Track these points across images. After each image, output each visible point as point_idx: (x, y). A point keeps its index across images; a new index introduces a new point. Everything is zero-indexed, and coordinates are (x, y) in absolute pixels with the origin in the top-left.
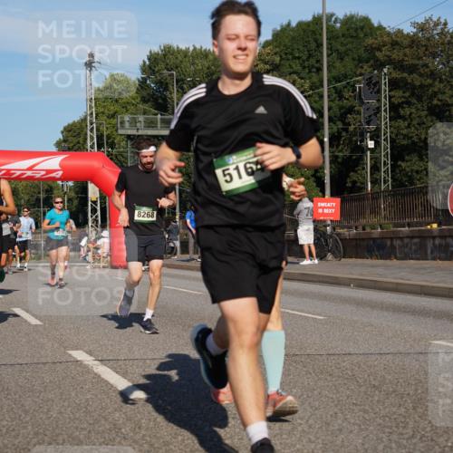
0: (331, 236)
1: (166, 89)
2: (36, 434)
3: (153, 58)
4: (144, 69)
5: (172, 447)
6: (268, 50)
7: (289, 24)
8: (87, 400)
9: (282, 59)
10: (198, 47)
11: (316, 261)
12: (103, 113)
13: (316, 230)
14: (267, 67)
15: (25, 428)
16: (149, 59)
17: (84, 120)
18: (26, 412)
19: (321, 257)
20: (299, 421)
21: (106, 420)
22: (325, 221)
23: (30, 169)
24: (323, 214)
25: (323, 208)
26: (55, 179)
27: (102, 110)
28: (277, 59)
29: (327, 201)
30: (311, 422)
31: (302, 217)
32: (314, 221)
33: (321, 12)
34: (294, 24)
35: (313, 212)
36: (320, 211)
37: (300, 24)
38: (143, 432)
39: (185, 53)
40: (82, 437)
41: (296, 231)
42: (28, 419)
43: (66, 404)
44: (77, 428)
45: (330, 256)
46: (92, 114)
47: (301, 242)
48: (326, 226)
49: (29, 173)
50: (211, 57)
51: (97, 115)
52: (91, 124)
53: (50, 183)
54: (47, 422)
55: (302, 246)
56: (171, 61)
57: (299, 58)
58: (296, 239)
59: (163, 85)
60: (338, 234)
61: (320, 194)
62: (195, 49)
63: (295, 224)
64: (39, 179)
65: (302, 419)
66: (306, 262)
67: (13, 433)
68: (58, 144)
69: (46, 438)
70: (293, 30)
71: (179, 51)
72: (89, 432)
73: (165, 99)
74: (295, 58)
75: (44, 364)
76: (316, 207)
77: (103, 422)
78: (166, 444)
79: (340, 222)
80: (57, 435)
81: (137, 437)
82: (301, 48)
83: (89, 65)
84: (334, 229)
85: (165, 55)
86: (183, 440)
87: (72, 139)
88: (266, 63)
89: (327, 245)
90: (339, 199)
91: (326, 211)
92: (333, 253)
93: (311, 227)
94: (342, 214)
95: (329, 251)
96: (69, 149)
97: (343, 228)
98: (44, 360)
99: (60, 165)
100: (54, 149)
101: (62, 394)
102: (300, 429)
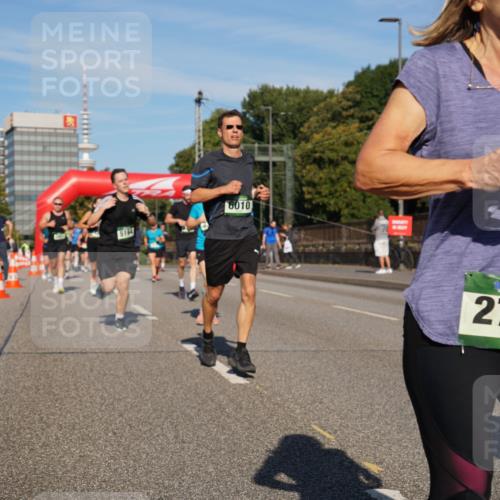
0: (403, 250)
1: (263, 121)
2: (155, 410)
3: (253, 96)
4: (245, 104)
5: (269, 425)
6: (350, 89)
7: (368, 68)
8: (196, 384)
9: (362, 96)
10: (291, 86)
11: (390, 271)
12: (209, 142)
13: (391, 244)
14: (350, 103)
15: (146, 405)
16: (249, 96)
17: (193, 148)
18: (146, 392)
19: (395, 266)
20: (377, 407)
21: (212, 401)
22: (398, 236)
23: (149, 188)
24: (397, 231)
25: (397, 225)
26: (168, 198)
27: (208, 139)
28: (358, 97)
29: (401, 219)
30: (387, 407)
31: (378, 233)
32: (389, 236)
33: (397, 57)
34: (373, 67)
35: (389, 228)
36: (394, 227)
37: (379, 67)
38: (244, 412)
39: (280, 92)
40: (192, 414)
41: (372, 244)
42: (148, 397)
43: (179, 386)
44: (188, 406)
45: (402, 266)
46: (199, 143)
47: (378, 254)
48: (399, 240)
49: (147, 192)
50: (302, 95)
51: (204, 144)
52: (199, 150)
53: (164, 200)
54: (163, 400)
55: (378, 258)
56: (267, 97)
57: (377, 96)
58: (373, 252)
59: (260, 118)
60: (410, 248)
61: (394, 213)
62: (288, 88)
63: (372, 239)
64: (155, 198)
65: (379, 405)
66: (382, 271)
67: (136, 409)
68: (171, 168)
69: (163, 414)
70: (373, 72)
71: (274, 90)
72: (199, 410)
73: (261, 130)
74: (373, 96)
75: (160, 352)
76: (391, 224)
77: (210, 402)
78: (264, 422)
79: (411, 237)
80: (173, 412)
81: (239, 416)
82: (380, 88)
83: (198, 101)
84: (406, 243)
85: (262, 93)
86: (278, 420)
87: (183, 163)
88: (348, 100)
89: (400, 257)
90: (411, 218)
91: (400, 228)
92: (405, 264)
93: (386, 241)
94: (413, 231)
95: (401, 262)
96: (180, 172)
97: (414, 242)
98: (159, 349)
99: (174, 186)
100: (168, 172)
101: (175, 378)
102: (377, 413)
